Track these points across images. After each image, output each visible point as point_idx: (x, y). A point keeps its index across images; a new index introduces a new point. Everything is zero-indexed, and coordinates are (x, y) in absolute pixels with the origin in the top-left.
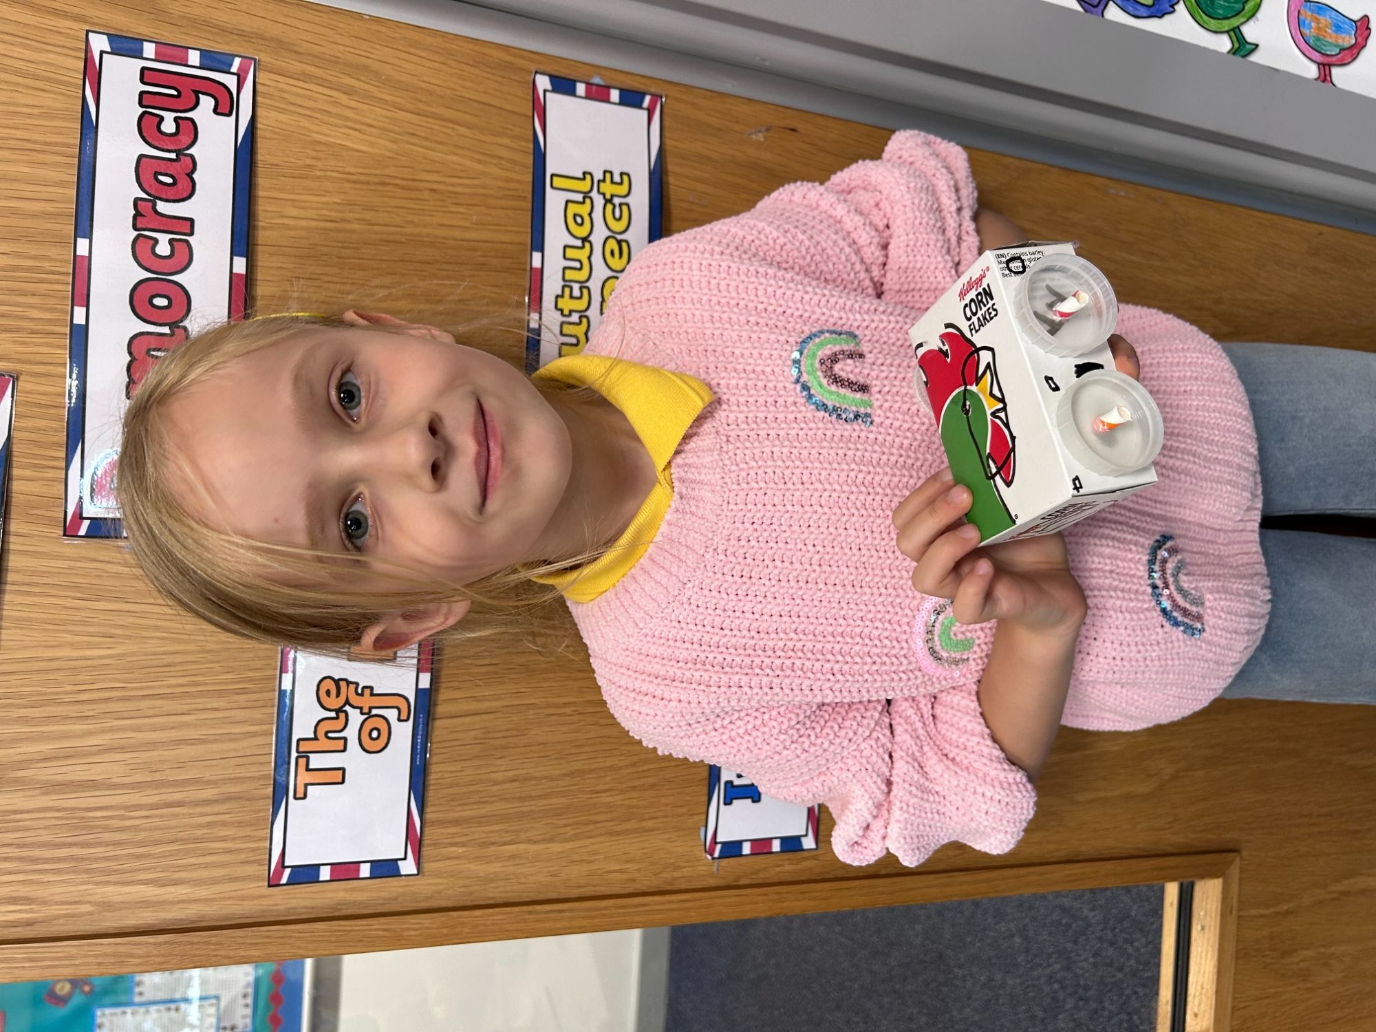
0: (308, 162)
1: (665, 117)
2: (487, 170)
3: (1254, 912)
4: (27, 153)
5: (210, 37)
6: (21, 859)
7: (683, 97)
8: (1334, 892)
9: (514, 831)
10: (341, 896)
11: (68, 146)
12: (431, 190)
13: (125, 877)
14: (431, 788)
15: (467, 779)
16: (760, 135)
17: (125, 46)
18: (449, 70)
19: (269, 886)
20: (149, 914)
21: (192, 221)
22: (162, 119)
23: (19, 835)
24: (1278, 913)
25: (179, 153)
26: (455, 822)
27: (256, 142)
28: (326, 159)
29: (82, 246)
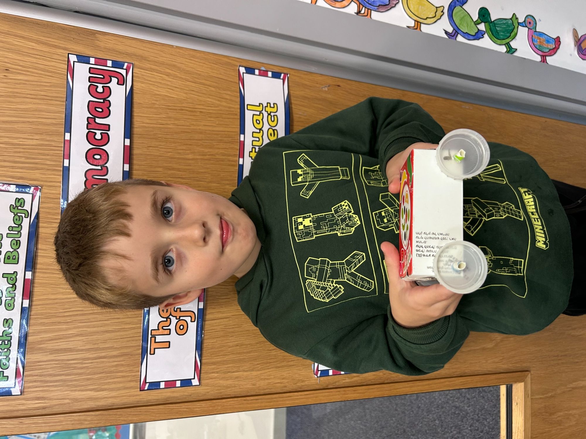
0: (153, 102)
1: (289, 82)
2: (222, 104)
3: (537, 397)
4: (45, 100)
5: (116, 55)
6: (41, 381)
7: (296, 74)
8: (569, 388)
9: (237, 367)
10: (169, 394)
11: (62, 97)
12: (200, 112)
13: (82, 388)
14: (204, 349)
15: (219, 345)
16: (326, 88)
17: (83, 59)
18: (206, 66)
19: (140, 391)
20: (92, 403)
21: (109, 125)
22: (97, 87)
23: (41, 371)
24: (547, 397)
25: (104, 99)
26: (214, 363)
27: (133, 95)
28: (160, 101)
29: (67, 135)
